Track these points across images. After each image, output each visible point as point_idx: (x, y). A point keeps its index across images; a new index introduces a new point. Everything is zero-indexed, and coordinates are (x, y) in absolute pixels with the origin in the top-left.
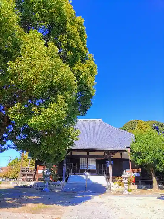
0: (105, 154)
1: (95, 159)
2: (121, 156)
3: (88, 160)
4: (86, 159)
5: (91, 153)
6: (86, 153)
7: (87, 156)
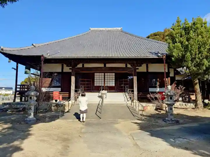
0: (126, 65)
1: (114, 74)
2: (147, 69)
3: (105, 75)
4: (103, 74)
5: (108, 65)
6: (102, 65)
7: (103, 69)
